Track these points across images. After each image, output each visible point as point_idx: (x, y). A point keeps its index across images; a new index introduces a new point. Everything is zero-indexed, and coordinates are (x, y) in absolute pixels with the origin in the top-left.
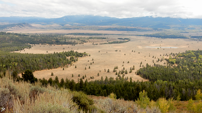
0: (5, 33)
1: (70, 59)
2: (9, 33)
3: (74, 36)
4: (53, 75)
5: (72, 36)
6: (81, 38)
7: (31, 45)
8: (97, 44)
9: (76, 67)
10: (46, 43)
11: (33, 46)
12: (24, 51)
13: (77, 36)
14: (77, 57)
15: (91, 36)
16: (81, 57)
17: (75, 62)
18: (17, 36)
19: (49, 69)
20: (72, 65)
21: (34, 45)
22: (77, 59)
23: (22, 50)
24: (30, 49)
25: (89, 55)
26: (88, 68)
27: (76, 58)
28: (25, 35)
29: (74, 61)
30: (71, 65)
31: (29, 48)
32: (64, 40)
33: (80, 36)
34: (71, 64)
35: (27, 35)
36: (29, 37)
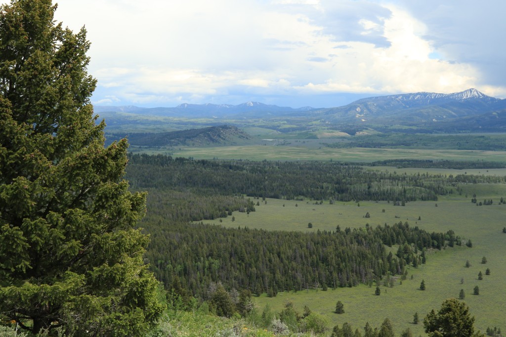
0: (170, 159)
1: (398, 255)
2: (181, 160)
3: (400, 172)
4: (343, 312)
5: (391, 170)
6: (426, 177)
7: (252, 199)
8: (490, 203)
9: (422, 288)
10: (303, 194)
11: (258, 204)
12: (233, 219)
13: (411, 172)
14: (421, 249)
15: (461, 172)
16: (438, 247)
17: (415, 266)
18: (208, 170)
19: (325, 290)
20: (409, 276)
21: (261, 199)
22: (423, 255)
23: (224, 216)
24: (251, 213)
25: (464, 242)
26: (473, 291)
27: (419, 253)
28: (231, 167)
29: (411, 264)
30: (404, 278)
31: (248, 212)
32: (364, 187)
33: (422, 171)
34: (401, 273)
35: (237, 168)
36: (245, 172)
